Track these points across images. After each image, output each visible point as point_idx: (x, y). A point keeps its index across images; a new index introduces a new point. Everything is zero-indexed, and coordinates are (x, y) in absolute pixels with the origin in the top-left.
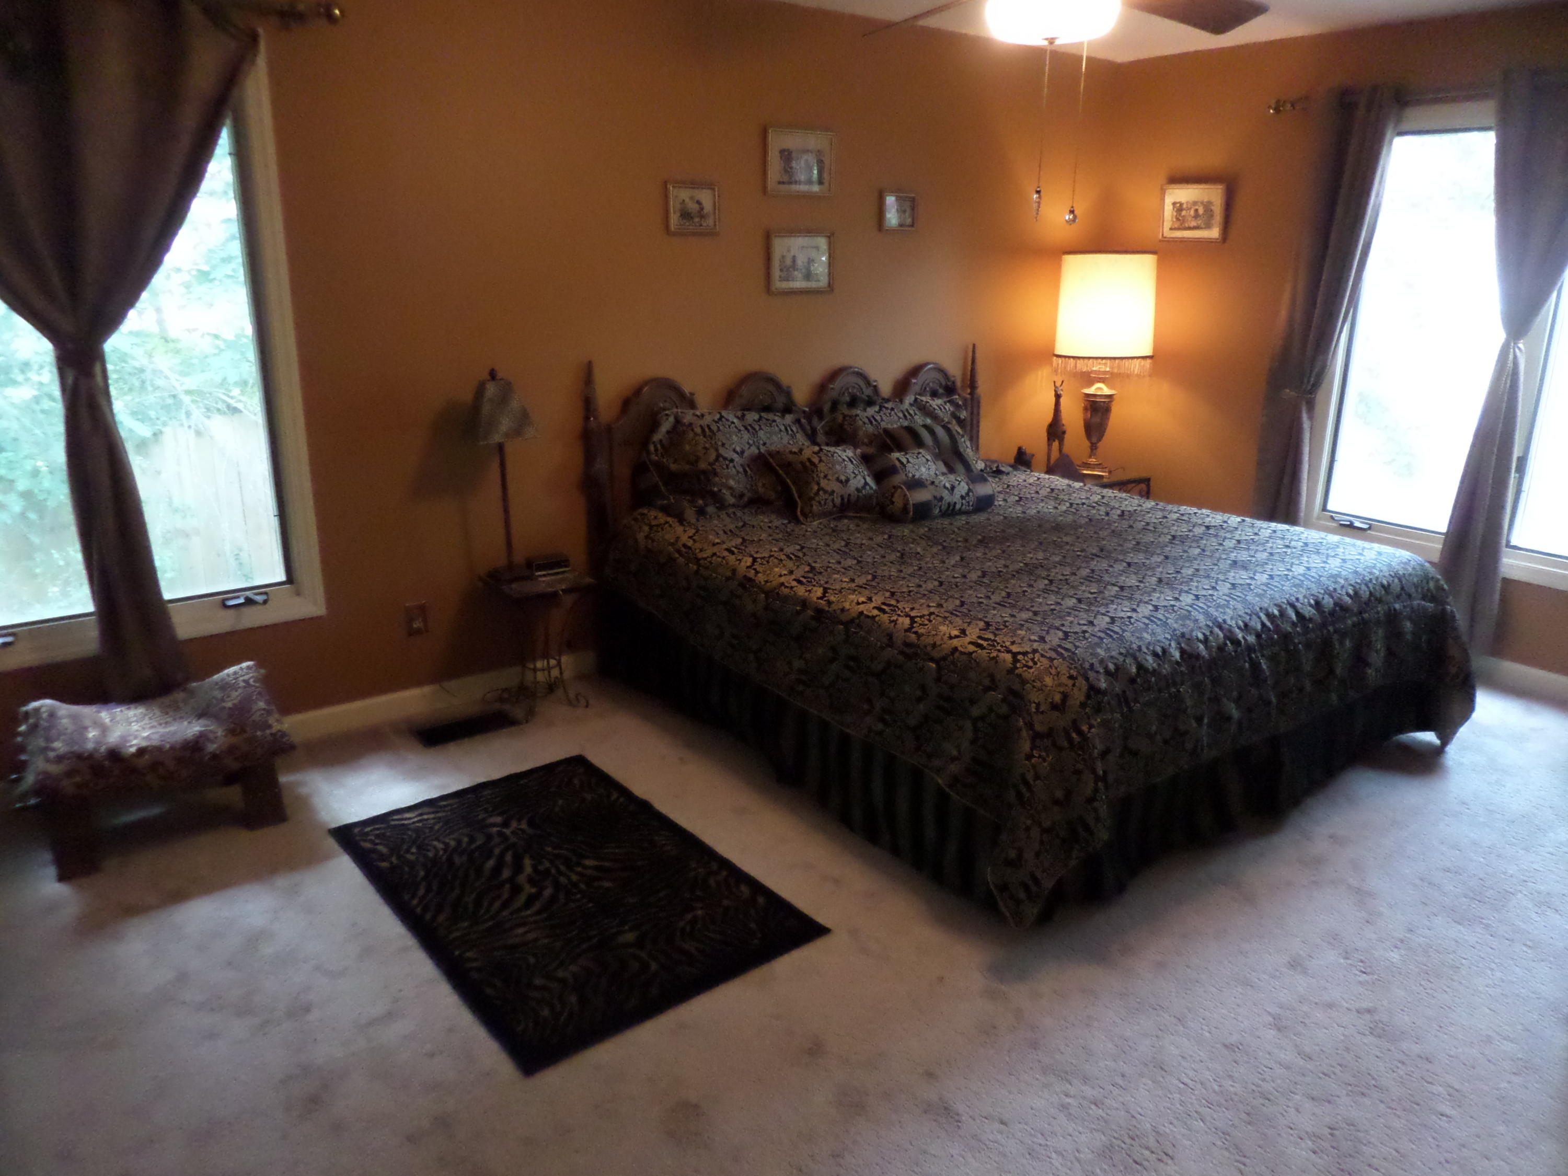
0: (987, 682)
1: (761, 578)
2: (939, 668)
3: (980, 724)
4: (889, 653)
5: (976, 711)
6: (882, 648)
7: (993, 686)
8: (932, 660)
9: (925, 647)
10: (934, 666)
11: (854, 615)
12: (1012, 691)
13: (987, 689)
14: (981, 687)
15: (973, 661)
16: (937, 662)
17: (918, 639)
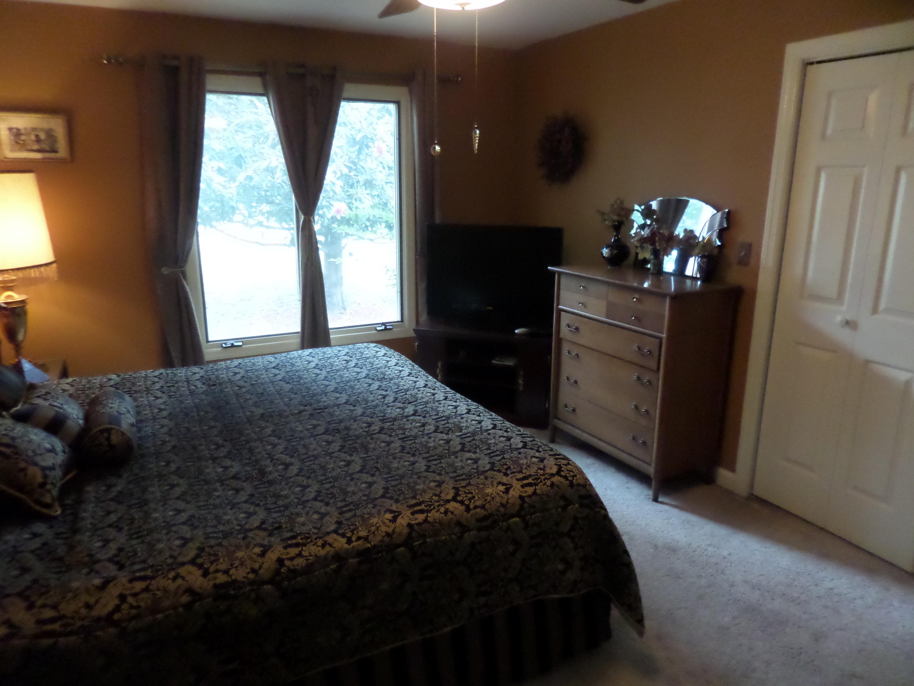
0: (562, 503)
1: (239, 574)
2: (523, 518)
3: (573, 534)
4: (469, 537)
5: (565, 528)
6: (461, 537)
7: (568, 501)
8: (513, 516)
9: (498, 510)
10: (517, 519)
11: (406, 531)
12: (581, 497)
13: (564, 508)
14: (560, 509)
15: (543, 496)
16: (518, 515)
17: (485, 510)
